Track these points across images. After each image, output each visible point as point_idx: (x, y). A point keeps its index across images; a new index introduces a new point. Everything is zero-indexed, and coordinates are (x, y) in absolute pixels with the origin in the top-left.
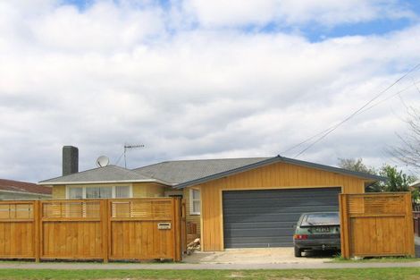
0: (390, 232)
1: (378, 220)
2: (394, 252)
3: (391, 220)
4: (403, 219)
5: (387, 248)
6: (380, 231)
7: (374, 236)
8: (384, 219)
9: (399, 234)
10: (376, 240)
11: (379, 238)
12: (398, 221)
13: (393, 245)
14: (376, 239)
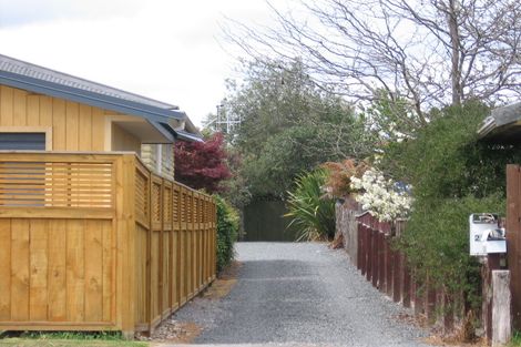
0: (69, 263)
1: (38, 229)
2: (77, 321)
3: (75, 228)
4: (106, 228)
5: (58, 310)
6: (40, 260)
7: (22, 274)
8: (54, 226)
9: (94, 271)
10: (27, 286)
11: (38, 280)
12: (94, 232)
13: (77, 299)
14: (28, 280)
